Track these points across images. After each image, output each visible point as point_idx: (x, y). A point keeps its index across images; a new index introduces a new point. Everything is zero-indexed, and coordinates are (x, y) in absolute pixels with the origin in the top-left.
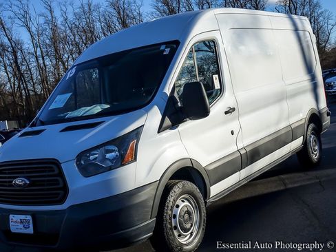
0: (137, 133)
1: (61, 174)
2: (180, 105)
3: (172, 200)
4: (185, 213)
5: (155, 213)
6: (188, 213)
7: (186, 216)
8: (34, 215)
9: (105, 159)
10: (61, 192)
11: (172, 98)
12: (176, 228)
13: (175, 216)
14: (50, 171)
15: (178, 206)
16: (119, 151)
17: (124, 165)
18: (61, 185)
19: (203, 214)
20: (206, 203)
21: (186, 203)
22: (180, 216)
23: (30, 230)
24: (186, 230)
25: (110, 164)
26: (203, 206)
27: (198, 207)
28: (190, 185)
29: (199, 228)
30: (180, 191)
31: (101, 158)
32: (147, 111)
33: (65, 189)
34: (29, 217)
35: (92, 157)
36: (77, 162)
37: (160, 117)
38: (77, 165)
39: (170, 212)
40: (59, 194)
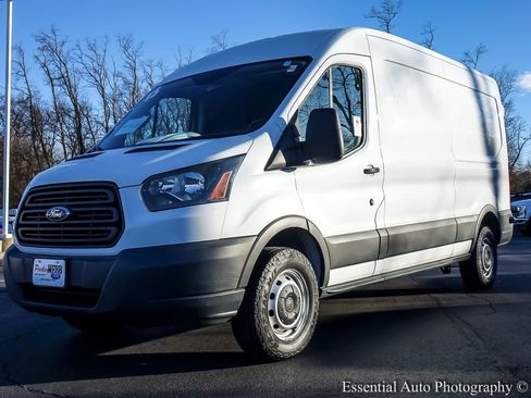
0: (234, 162)
1: (117, 204)
2: (302, 139)
3: (272, 269)
4: (288, 296)
5: (245, 282)
6: (293, 296)
7: (290, 301)
8: (69, 260)
9: (183, 193)
10: (114, 230)
11: (290, 130)
12: (272, 313)
13: (273, 296)
14: (101, 199)
15: (279, 283)
16: (205, 183)
17: (209, 202)
18: (115, 220)
19: (314, 305)
20: (321, 291)
21: (292, 282)
22: (280, 297)
23: (61, 282)
24: (288, 322)
25: (189, 198)
26: (315, 293)
27: (309, 293)
28: (300, 258)
29: (307, 322)
30: (286, 260)
31: (178, 190)
32: (253, 138)
33: (120, 225)
34: (62, 263)
35: (165, 187)
36: (143, 188)
37: (270, 149)
38: (143, 193)
39: (267, 287)
40: (109, 232)
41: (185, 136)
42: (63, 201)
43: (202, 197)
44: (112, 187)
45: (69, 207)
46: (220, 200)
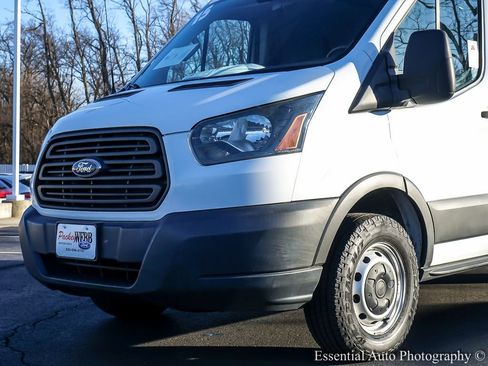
0: (310, 101)
1: (160, 155)
2: (399, 71)
3: (358, 242)
4: (379, 277)
5: (323, 258)
6: (385, 277)
7: (381, 284)
8: (100, 227)
9: (243, 141)
10: (156, 188)
11: (383, 59)
12: (357, 299)
13: (358, 277)
15: (367, 260)
16: (272, 130)
17: (277, 154)
18: (158, 175)
19: (412, 290)
20: (421, 272)
21: (384, 259)
22: (368, 279)
23: (90, 254)
24: (377, 310)
25: (251, 149)
26: (415, 274)
27: (405, 274)
28: (394, 229)
29: (402, 312)
30: (376, 231)
31: (237, 138)
32: (334, 70)
33: (164, 181)
34: (92, 229)
35: (221, 134)
36: (193, 135)
37: (357, 85)
38: (192, 142)
39: (351, 265)
40: (150, 190)
41: (244, 68)
42: (93, 151)
43: (268, 147)
44: (154, 134)
45: (101, 159)
46: (292, 151)
